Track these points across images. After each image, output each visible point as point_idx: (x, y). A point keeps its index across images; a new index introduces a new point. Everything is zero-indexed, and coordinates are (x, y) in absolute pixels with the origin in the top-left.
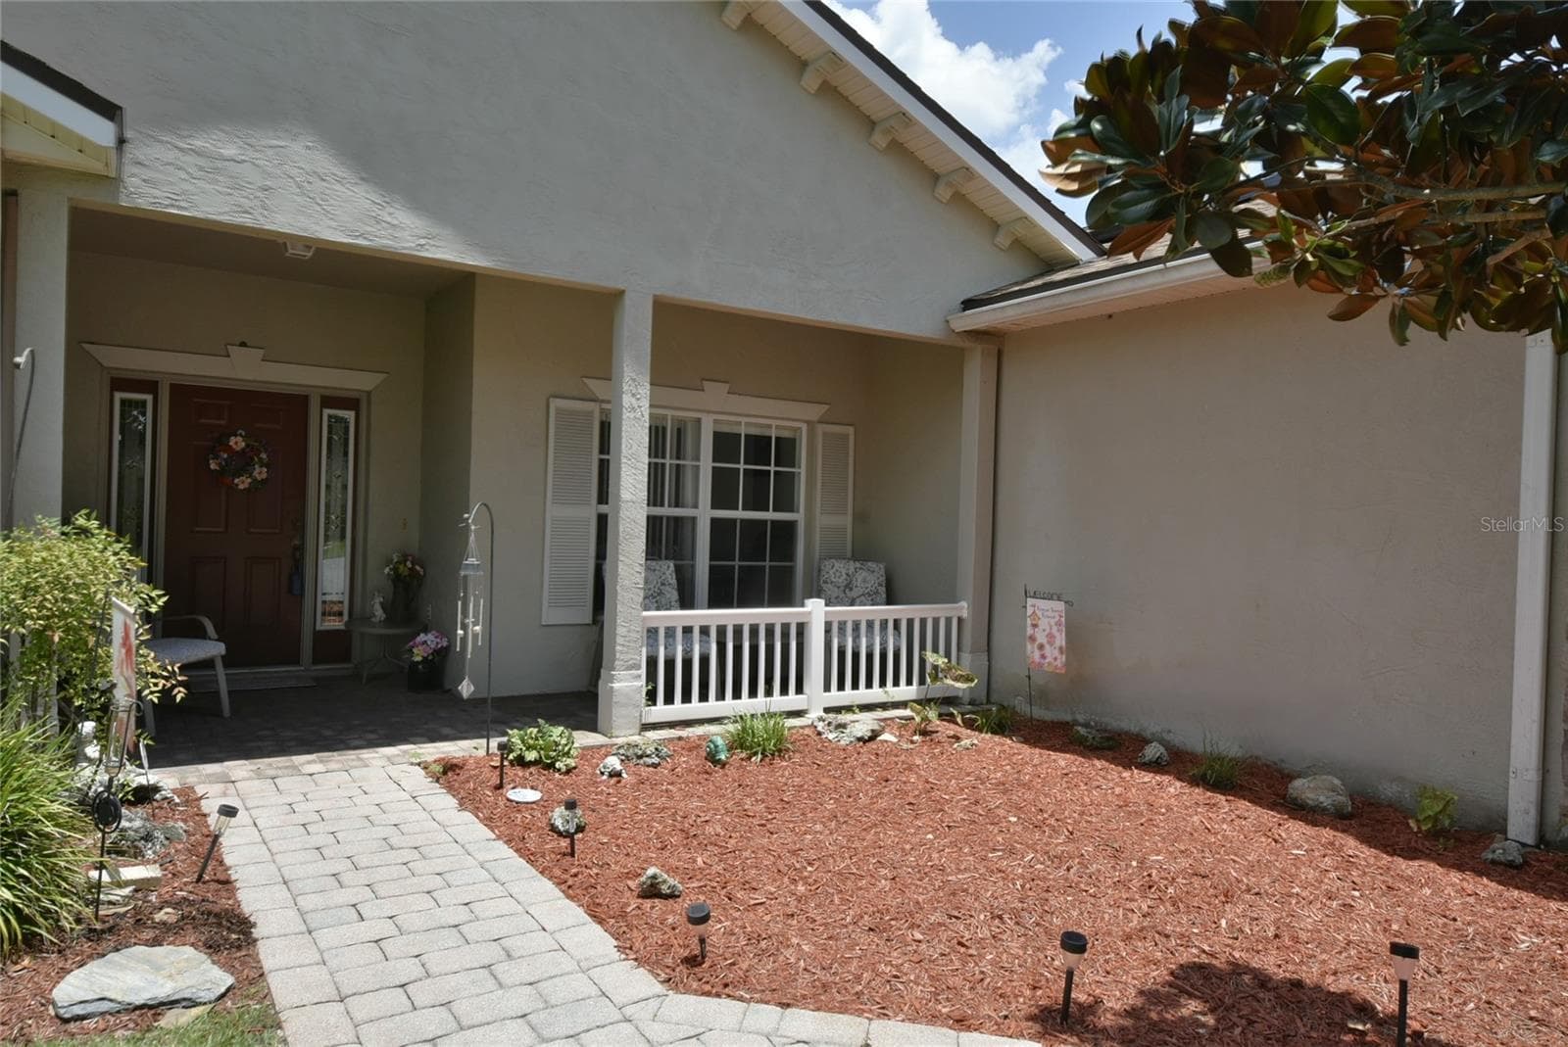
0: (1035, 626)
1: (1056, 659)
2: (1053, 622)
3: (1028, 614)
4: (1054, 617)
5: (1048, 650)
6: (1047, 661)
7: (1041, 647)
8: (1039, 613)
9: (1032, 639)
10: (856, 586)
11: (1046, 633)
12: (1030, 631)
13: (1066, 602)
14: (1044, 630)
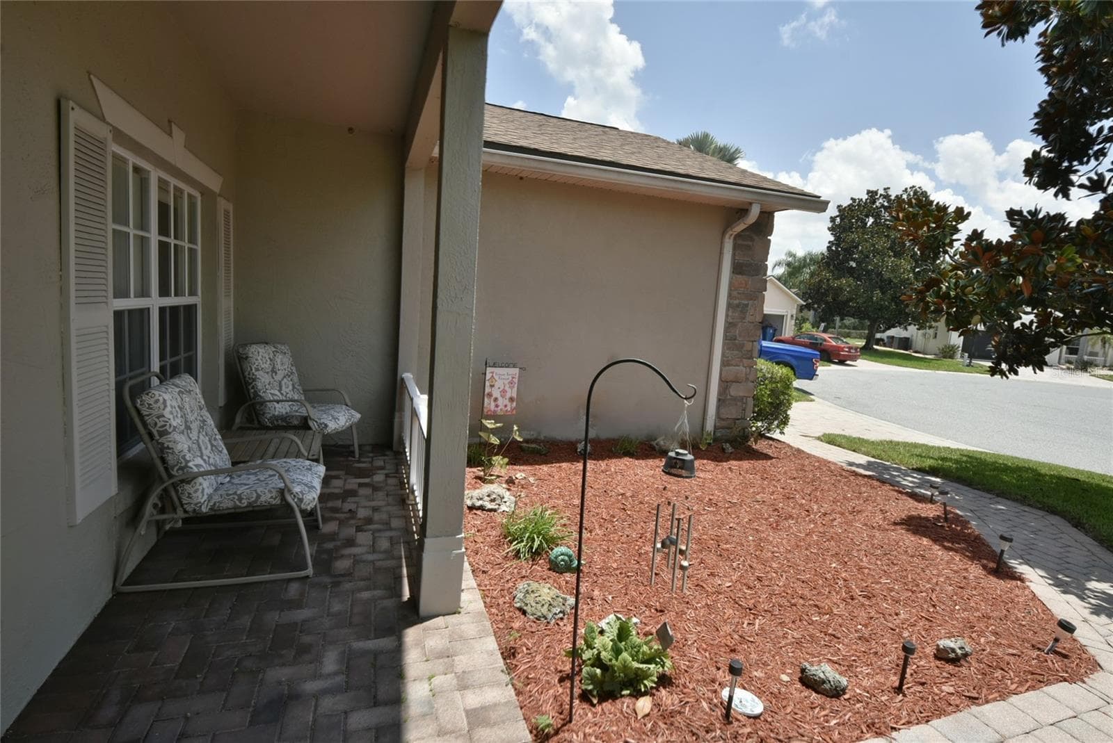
0: (492, 386)
1: (506, 406)
2: (506, 382)
3: (487, 379)
4: (508, 379)
5: (500, 402)
6: (499, 408)
7: (496, 400)
8: (496, 377)
9: (490, 395)
10: (279, 370)
11: (500, 390)
12: (487, 390)
13: (520, 368)
14: (499, 388)
